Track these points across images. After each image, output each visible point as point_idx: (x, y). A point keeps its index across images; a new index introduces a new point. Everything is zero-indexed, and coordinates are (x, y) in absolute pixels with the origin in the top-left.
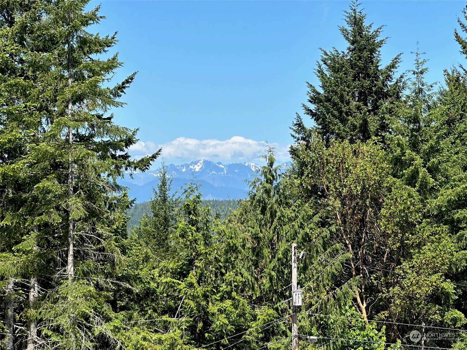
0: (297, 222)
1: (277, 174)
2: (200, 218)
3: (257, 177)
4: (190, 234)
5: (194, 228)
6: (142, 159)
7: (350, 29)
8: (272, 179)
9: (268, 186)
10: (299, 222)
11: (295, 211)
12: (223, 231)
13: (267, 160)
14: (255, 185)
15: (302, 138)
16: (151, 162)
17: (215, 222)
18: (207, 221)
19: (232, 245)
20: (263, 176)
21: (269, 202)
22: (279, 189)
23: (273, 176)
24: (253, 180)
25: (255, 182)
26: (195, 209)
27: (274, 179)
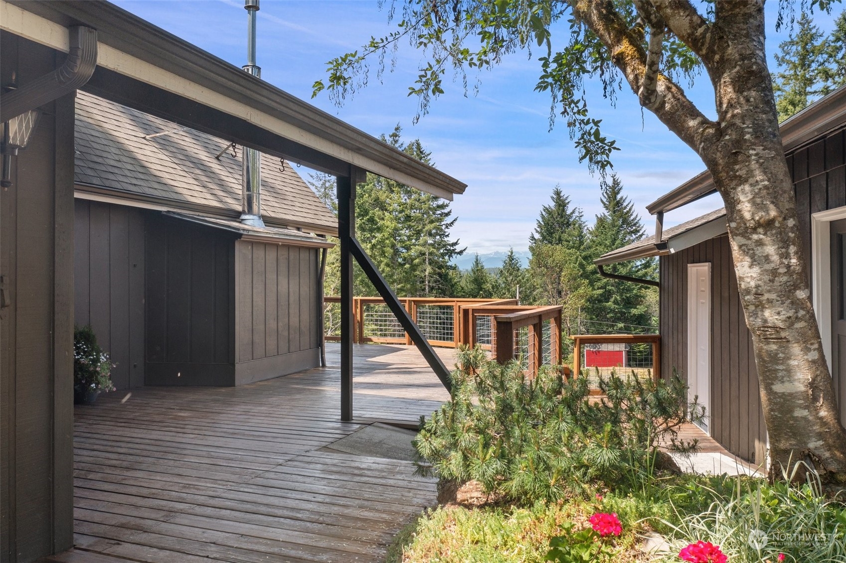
6: (460, 251)
7: (555, 197)
15: (534, 242)
16: (464, 252)
17: (489, 276)
26: (481, 271)
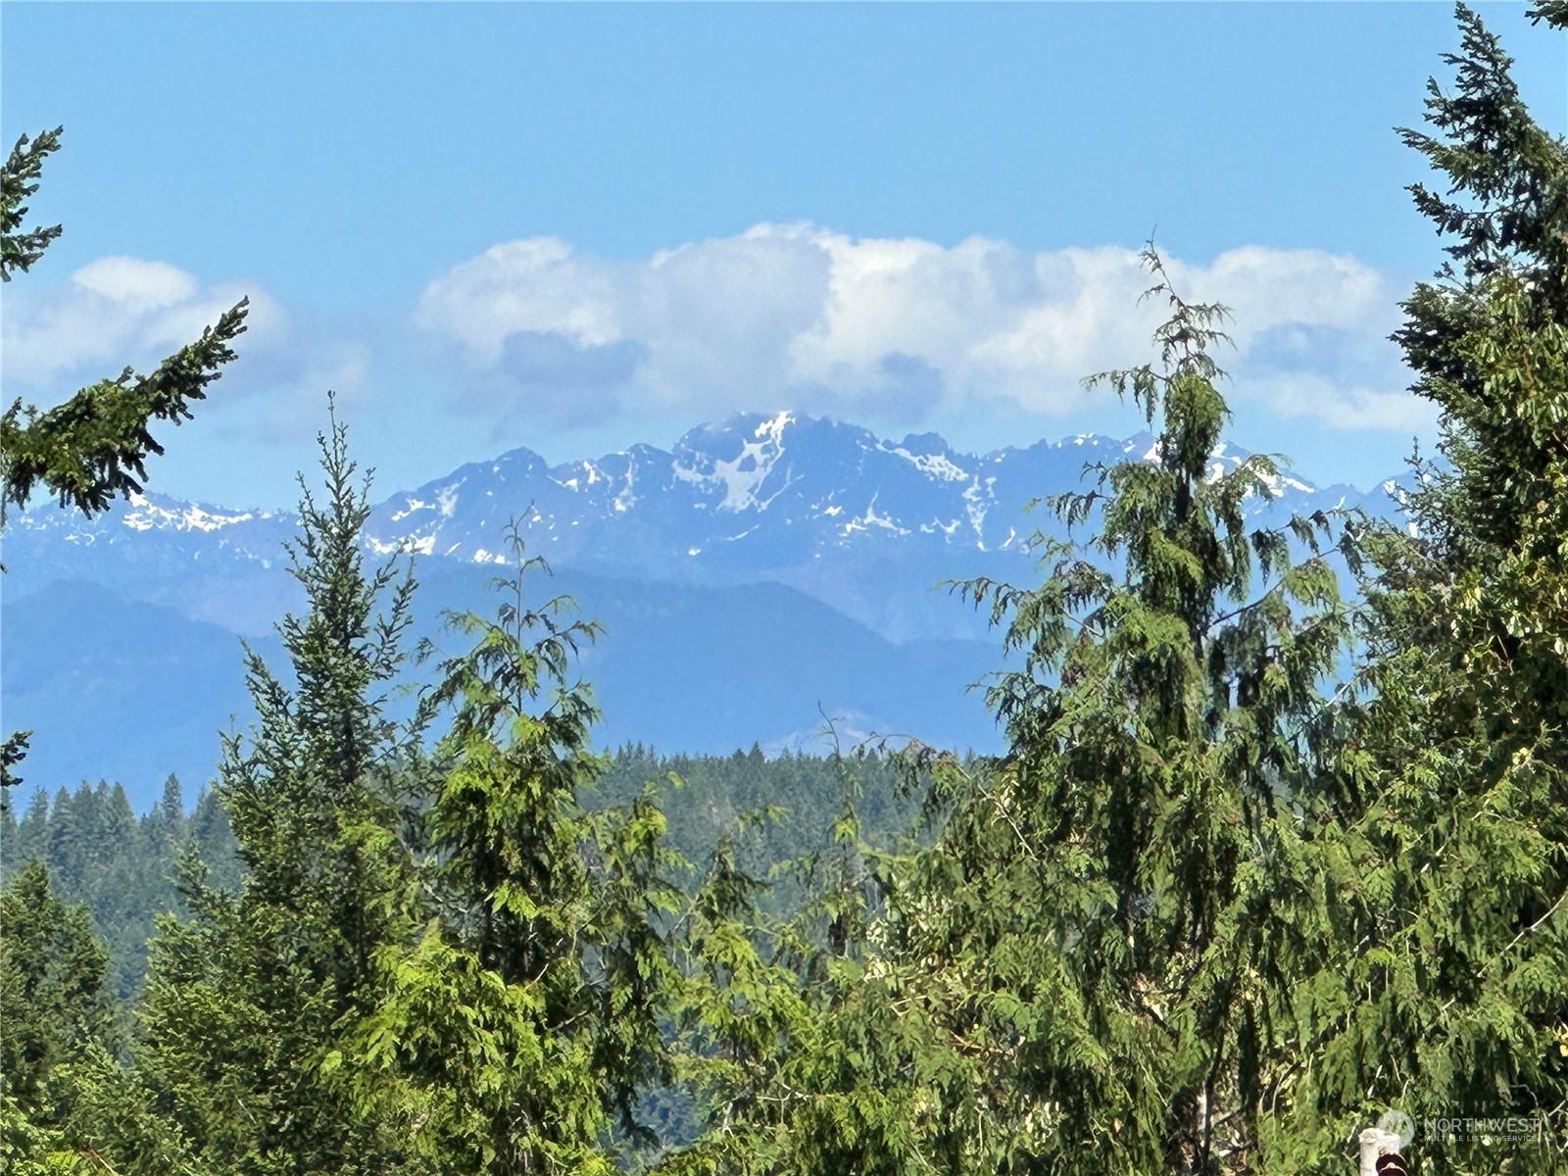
0: (1415, 939)
1: (1247, 533)
2: (580, 912)
3: (1077, 555)
4: (488, 1043)
5: (525, 997)
6: (79, 401)
8: (1195, 570)
9: (1163, 630)
10: (1426, 940)
11: (1390, 844)
12: (777, 1018)
13: (1160, 407)
14: (1056, 629)
15: (1509, 222)
16: (155, 426)
17: (710, 939)
18: (641, 936)
19: (851, 1134)
20: (1123, 550)
21: (1168, 772)
22: (1263, 661)
23: (1207, 549)
24: (1038, 584)
25: (1049, 601)
26: (532, 833)
27: (1215, 572)
